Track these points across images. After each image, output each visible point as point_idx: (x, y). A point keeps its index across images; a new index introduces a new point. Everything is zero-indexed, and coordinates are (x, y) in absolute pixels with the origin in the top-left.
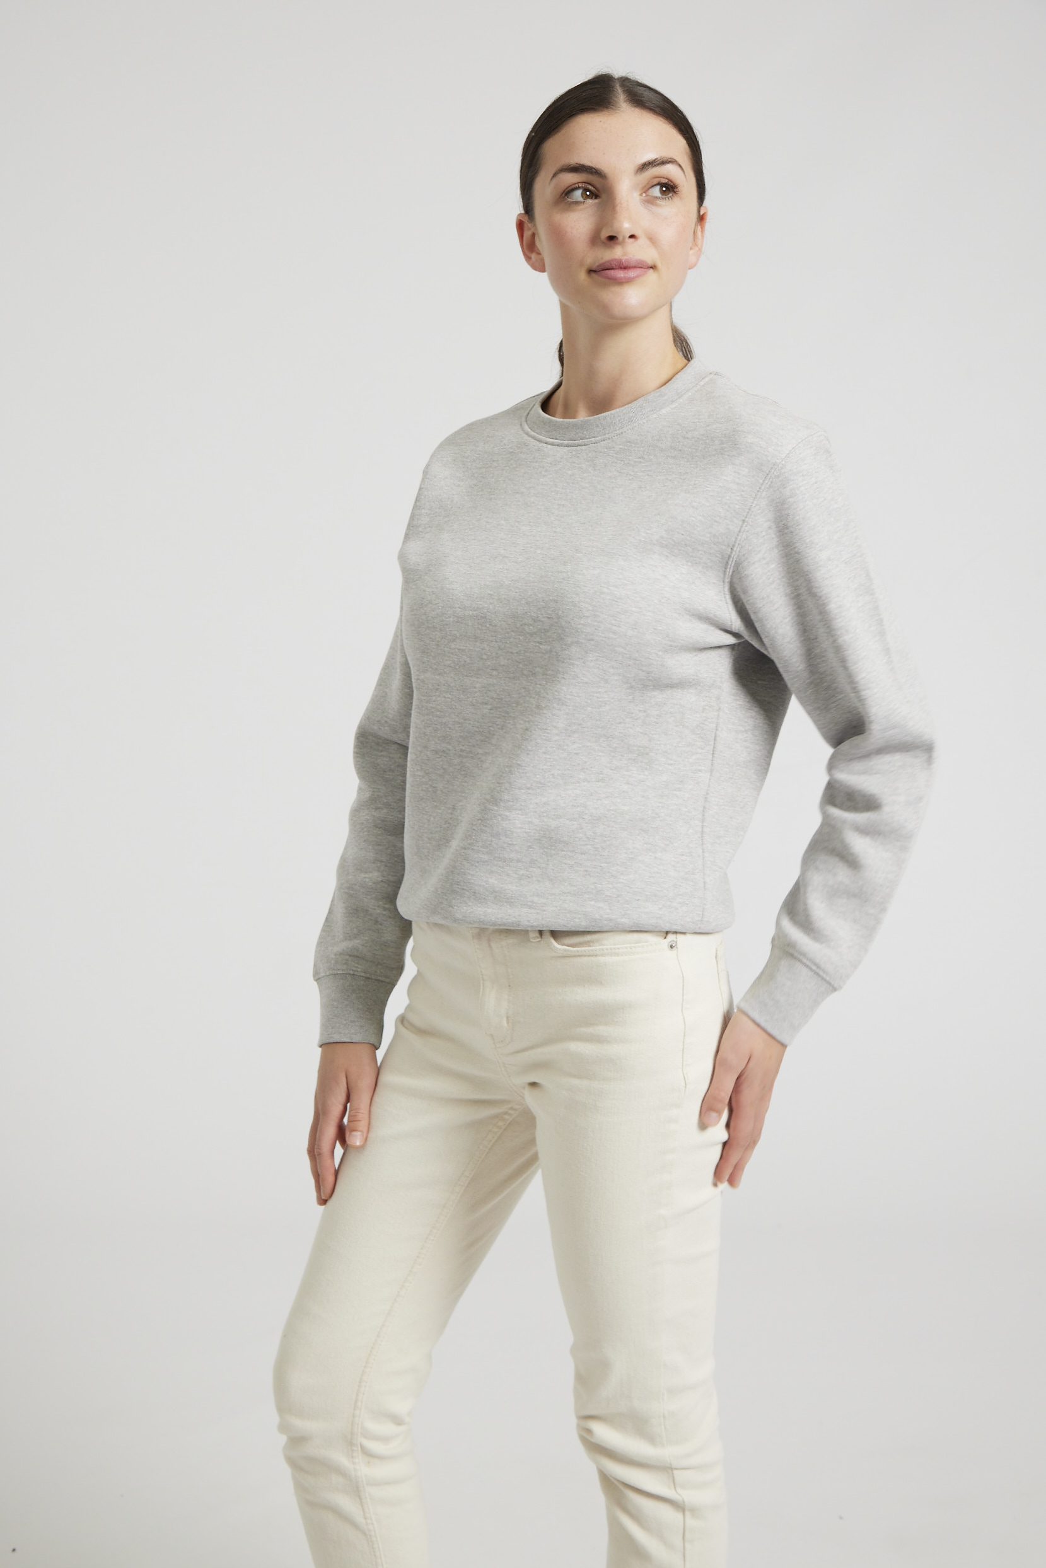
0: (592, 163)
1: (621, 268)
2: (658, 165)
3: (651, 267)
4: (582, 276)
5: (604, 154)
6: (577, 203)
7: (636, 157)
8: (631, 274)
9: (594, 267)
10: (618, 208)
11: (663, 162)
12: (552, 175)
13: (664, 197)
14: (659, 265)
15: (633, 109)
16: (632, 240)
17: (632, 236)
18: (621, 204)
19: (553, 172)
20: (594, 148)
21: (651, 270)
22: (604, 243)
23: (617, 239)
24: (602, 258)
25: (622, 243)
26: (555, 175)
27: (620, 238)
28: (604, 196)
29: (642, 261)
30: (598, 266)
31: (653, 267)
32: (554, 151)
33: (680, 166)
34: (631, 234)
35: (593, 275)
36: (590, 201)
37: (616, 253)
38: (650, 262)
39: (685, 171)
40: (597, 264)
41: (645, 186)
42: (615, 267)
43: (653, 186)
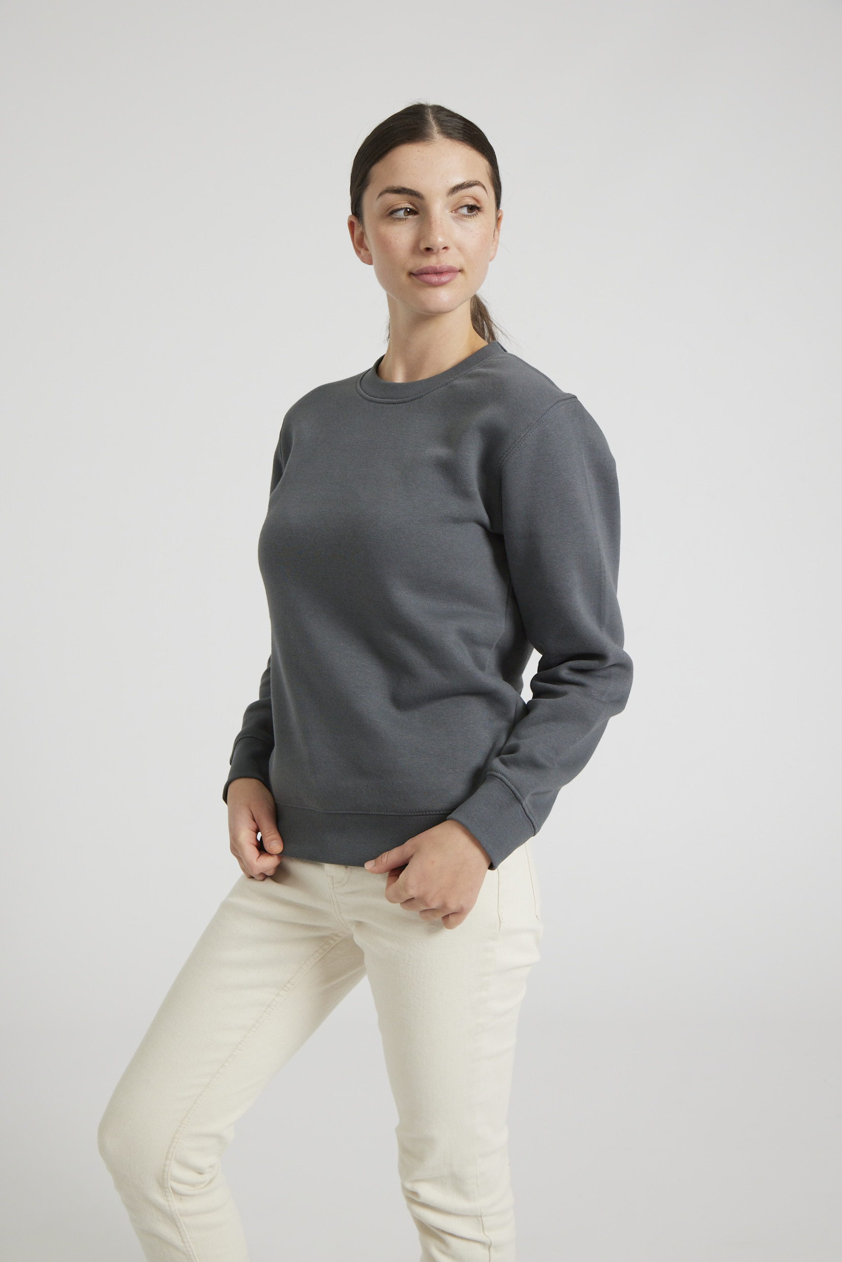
0: (412, 187)
1: (436, 273)
2: (466, 187)
3: (460, 271)
4: (404, 277)
5: (422, 179)
6: (400, 219)
7: (448, 182)
8: (444, 278)
9: (414, 272)
10: (433, 225)
11: (469, 185)
12: (377, 195)
13: (470, 214)
14: (466, 269)
15: (445, 139)
16: (444, 250)
17: (445, 248)
18: (436, 222)
19: (380, 191)
20: (414, 174)
21: (460, 273)
22: (421, 252)
23: (433, 250)
24: (420, 265)
25: (437, 253)
26: (381, 194)
27: (435, 251)
28: (421, 213)
29: (451, 267)
30: (417, 271)
31: (461, 271)
32: (381, 174)
33: (484, 187)
34: (444, 247)
35: (413, 277)
36: (410, 217)
37: (432, 262)
38: (458, 267)
39: (488, 191)
40: (416, 269)
41: (455, 205)
42: (430, 272)
43: (462, 207)
